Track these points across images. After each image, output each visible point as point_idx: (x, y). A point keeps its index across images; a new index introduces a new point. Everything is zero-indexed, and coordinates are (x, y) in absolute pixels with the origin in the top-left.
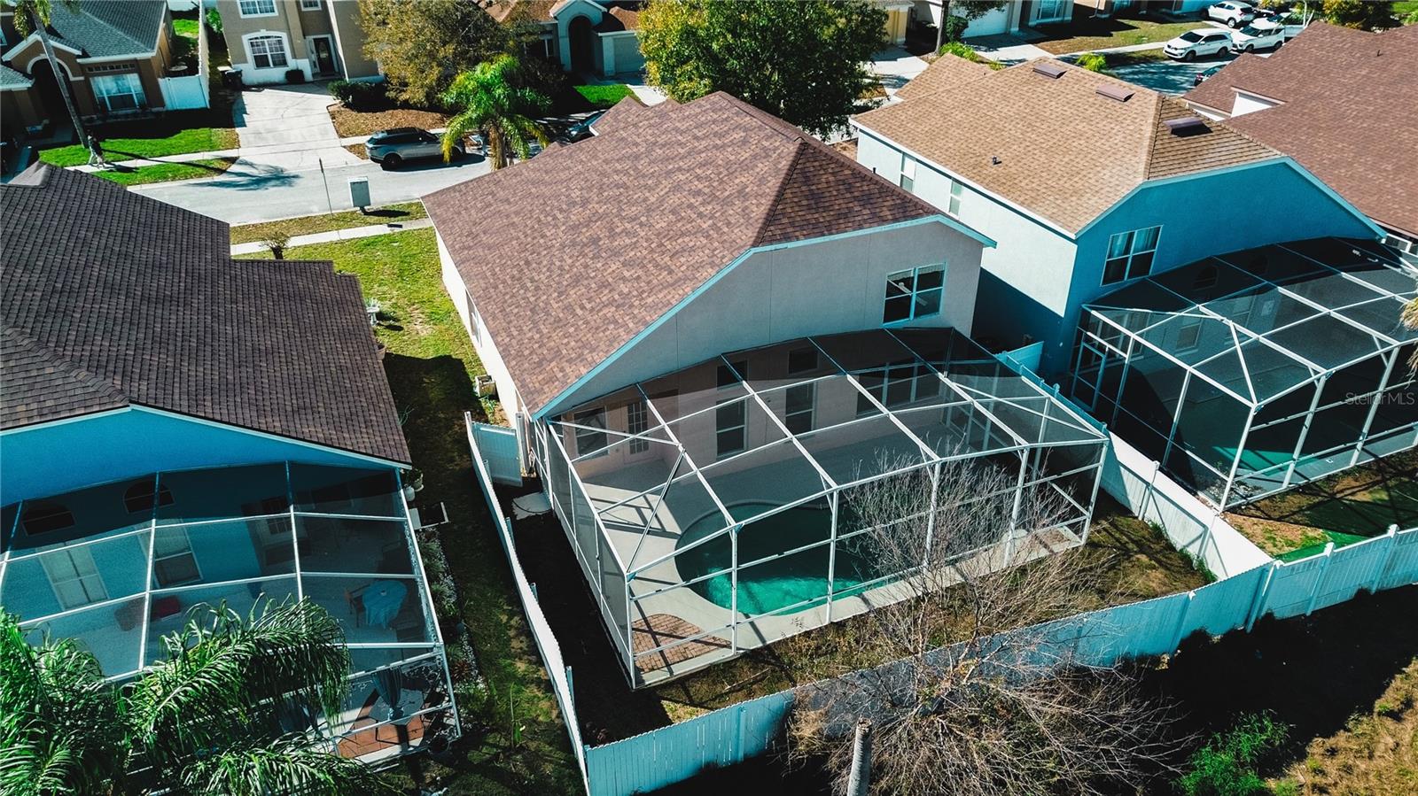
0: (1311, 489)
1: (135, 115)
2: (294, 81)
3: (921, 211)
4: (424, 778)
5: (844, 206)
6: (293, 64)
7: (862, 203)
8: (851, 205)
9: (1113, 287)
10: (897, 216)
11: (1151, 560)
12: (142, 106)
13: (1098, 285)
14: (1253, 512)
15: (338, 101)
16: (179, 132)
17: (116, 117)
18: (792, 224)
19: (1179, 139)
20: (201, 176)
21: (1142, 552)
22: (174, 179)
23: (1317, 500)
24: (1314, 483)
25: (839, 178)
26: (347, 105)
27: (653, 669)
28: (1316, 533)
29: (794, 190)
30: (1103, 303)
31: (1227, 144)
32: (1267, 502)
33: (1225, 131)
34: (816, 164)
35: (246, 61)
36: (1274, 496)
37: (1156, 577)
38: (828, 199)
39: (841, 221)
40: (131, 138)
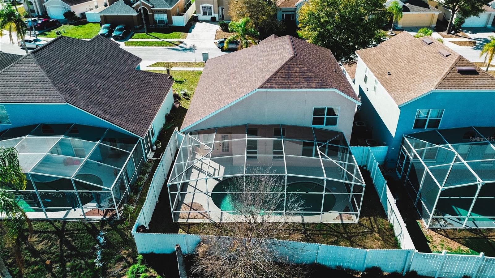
0: (477, 231)
1: (164, 26)
2: (213, 20)
3: (328, 86)
4: (103, 228)
5: (298, 80)
6: (214, 15)
7: (306, 80)
8: (301, 80)
9: (418, 130)
10: (317, 87)
11: (380, 237)
12: (166, 24)
13: (411, 128)
14: (442, 233)
15: (220, 28)
16: (172, 32)
17: (159, 26)
18: (276, 83)
19: (460, 75)
20: (170, 46)
21: (378, 233)
22: (163, 46)
23: (476, 236)
24: (480, 229)
25: (301, 70)
26: (223, 30)
27: (183, 218)
28: (466, 248)
29: (282, 72)
30: (411, 136)
31: (484, 80)
32: (451, 231)
33: (486, 75)
34: (295, 64)
35: (200, 13)
36: (456, 229)
37: (378, 243)
38: (294, 77)
39: (295, 85)
40: (159, 33)
